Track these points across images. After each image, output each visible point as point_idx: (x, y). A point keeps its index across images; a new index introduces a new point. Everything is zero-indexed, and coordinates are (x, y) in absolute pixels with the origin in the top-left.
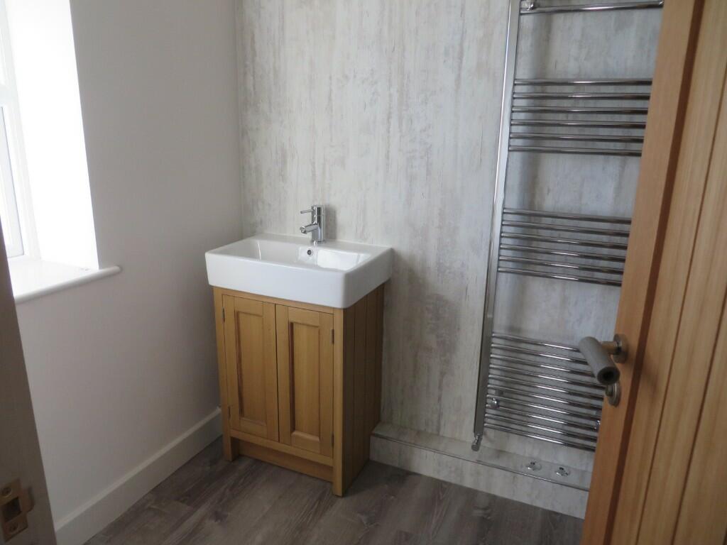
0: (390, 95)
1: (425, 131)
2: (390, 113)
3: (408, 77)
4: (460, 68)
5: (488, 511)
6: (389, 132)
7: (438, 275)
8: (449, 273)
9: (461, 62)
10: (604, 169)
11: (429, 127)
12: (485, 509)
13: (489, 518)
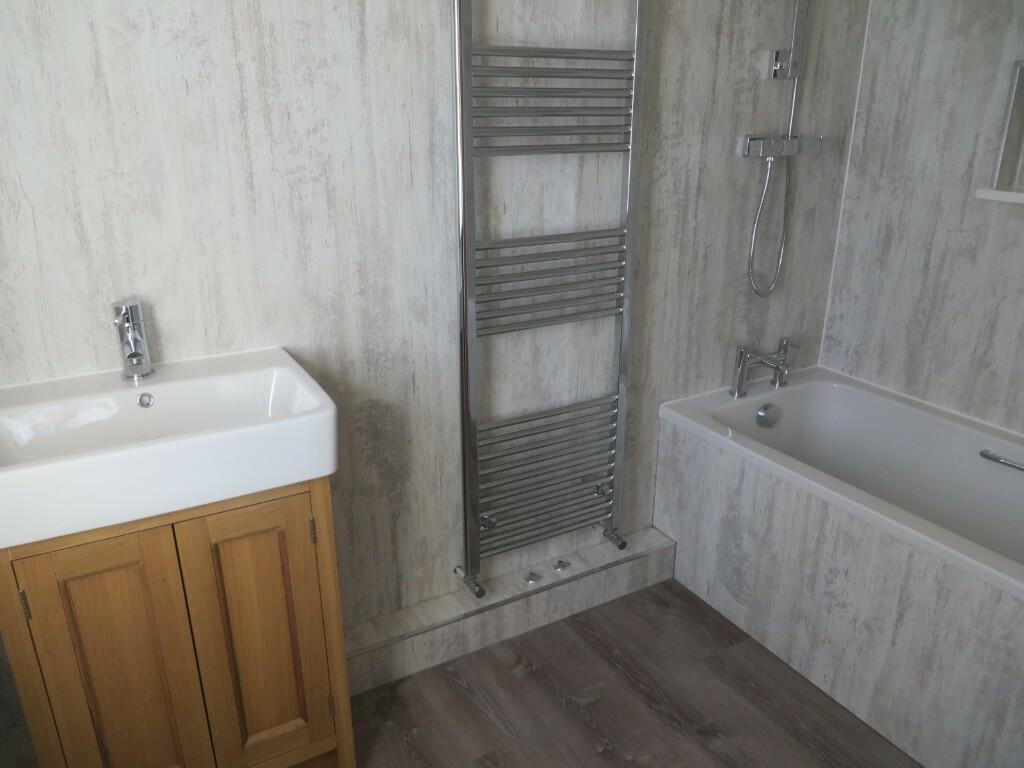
0: (240, 66)
1: (315, 131)
2: (243, 101)
3: (272, 34)
4: (362, 22)
5: (524, 661)
6: (247, 137)
7: (369, 371)
8: (386, 361)
9: (363, 12)
10: (562, 170)
11: (323, 125)
12: (519, 661)
13: (534, 668)
